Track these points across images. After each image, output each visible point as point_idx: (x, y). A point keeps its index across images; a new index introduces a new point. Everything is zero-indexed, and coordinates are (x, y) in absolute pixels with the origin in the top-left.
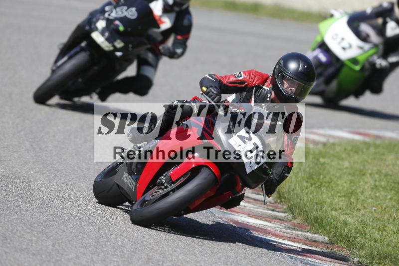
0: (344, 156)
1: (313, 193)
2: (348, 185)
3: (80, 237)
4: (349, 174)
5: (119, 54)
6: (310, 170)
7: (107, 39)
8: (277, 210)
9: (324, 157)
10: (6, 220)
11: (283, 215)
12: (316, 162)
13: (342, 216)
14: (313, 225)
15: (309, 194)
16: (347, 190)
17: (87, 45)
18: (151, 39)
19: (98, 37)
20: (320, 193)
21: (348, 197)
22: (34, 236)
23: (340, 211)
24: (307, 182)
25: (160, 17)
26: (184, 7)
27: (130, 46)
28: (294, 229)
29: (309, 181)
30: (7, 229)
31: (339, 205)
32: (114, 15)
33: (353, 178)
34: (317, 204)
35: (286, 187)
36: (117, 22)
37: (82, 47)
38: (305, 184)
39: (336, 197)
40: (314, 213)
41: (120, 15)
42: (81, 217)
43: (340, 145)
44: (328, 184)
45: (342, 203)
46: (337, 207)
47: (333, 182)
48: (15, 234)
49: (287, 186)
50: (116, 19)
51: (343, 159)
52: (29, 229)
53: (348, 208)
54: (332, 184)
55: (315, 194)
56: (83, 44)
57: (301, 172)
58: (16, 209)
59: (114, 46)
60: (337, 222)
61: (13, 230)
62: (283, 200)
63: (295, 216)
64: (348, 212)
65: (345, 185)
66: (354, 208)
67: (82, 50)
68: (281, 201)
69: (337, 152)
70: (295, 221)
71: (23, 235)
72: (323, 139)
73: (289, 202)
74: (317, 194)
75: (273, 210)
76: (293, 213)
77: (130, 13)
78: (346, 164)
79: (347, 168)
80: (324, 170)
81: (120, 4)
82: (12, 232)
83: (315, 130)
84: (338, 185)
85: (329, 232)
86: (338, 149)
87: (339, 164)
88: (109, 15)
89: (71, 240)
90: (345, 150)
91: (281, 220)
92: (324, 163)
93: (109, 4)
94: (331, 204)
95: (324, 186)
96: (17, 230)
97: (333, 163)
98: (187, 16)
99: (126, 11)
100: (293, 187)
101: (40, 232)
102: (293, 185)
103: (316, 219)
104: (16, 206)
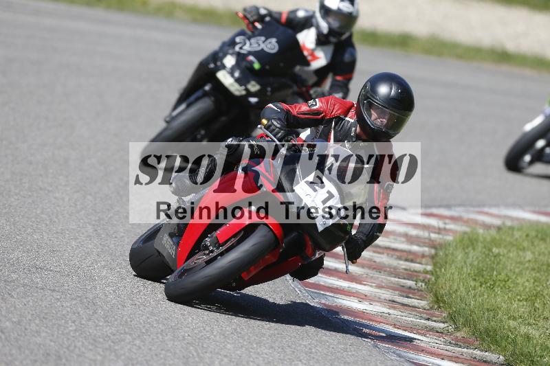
0: (525, 244)
1: (484, 295)
2: (531, 285)
3: (162, 356)
4: (534, 269)
5: (253, 100)
6: (478, 263)
7: (237, 80)
8: (434, 319)
9: (498, 246)
10: (60, 332)
11: (442, 325)
12: (487, 252)
13: (523, 327)
14: (483, 340)
15: (477, 296)
16: (530, 291)
17: (212, 89)
18: (298, 80)
19: (225, 78)
20: (493, 295)
21: (531, 300)
22: (99, 354)
23: (520, 320)
24: (475, 280)
25: (313, 50)
26: (344, 37)
27: (269, 89)
28: (456, 345)
29: (477, 279)
30: (61, 345)
31: (518, 311)
32: (247, 48)
33: (538, 275)
34: (488, 310)
35: (446, 286)
36: (251, 58)
37: (205, 91)
38: (472, 283)
39: (515, 301)
40: (485, 323)
41: (256, 48)
42: (163, 328)
43: (520, 229)
44: (504, 283)
45: (523, 309)
46: (516, 315)
47: (510, 280)
48: (72, 351)
49: (448, 285)
50: (250, 53)
51: (524, 249)
52: (92, 344)
53: (531, 317)
54: (508, 283)
55: (486, 297)
56: (207, 88)
57: (467, 266)
58: (74, 317)
59: (247, 90)
60: (517, 335)
61: (69, 346)
62: (442, 305)
63: (458, 328)
64: (532, 321)
65: (527, 284)
66: (539, 317)
67: (206, 94)
68: (439, 307)
69: (517, 239)
70: (458, 334)
71: (83, 353)
72: (497, 222)
73: (450, 308)
74: (488, 296)
75: (428, 319)
76: (455, 324)
77: (269, 46)
78: (529, 256)
79: (529, 261)
80: (498, 263)
81: (257, 33)
82: (68, 348)
83: (486, 210)
84: (517, 284)
85: (505, 349)
86: (517, 234)
87: (518, 255)
88: (241, 48)
89: (150, 361)
90: (527, 236)
91: (440, 333)
92: (499, 254)
93: (242, 33)
94: (508, 310)
95: (499, 285)
96: (75, 347)
97: (511, 255)
98: (349, 50)
99: (264, 42)
100: (455, 287)
101: (107, 349)
102: (456, 284)
103: (487, 331)
104: (74, 313)
